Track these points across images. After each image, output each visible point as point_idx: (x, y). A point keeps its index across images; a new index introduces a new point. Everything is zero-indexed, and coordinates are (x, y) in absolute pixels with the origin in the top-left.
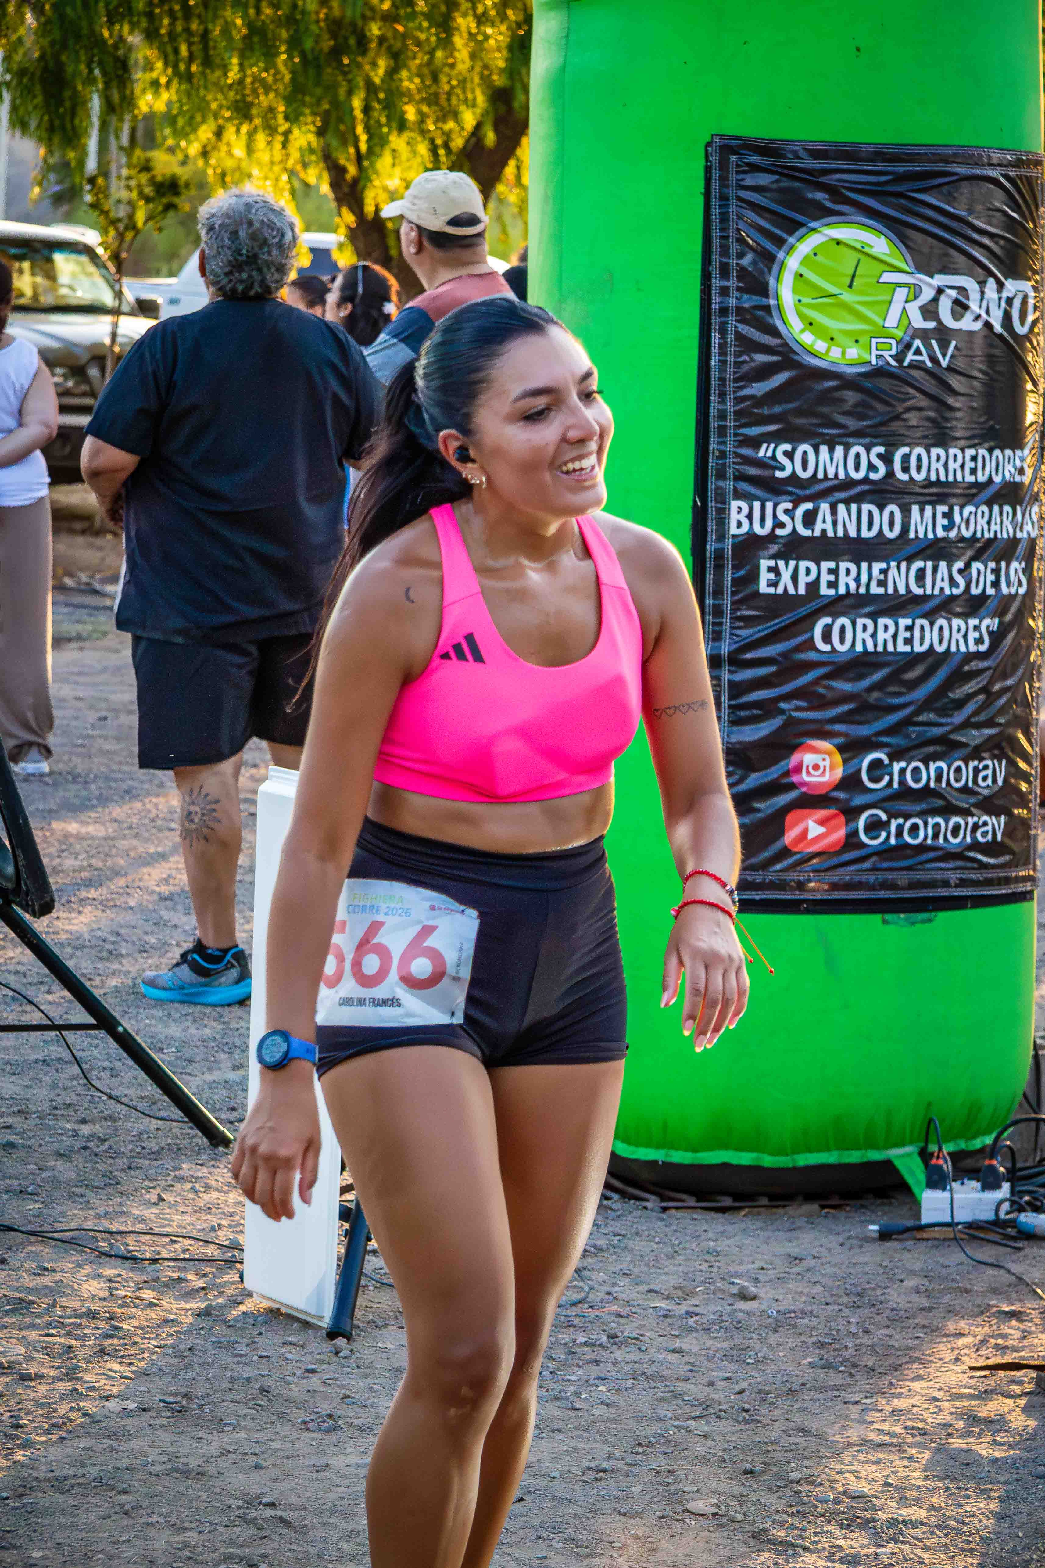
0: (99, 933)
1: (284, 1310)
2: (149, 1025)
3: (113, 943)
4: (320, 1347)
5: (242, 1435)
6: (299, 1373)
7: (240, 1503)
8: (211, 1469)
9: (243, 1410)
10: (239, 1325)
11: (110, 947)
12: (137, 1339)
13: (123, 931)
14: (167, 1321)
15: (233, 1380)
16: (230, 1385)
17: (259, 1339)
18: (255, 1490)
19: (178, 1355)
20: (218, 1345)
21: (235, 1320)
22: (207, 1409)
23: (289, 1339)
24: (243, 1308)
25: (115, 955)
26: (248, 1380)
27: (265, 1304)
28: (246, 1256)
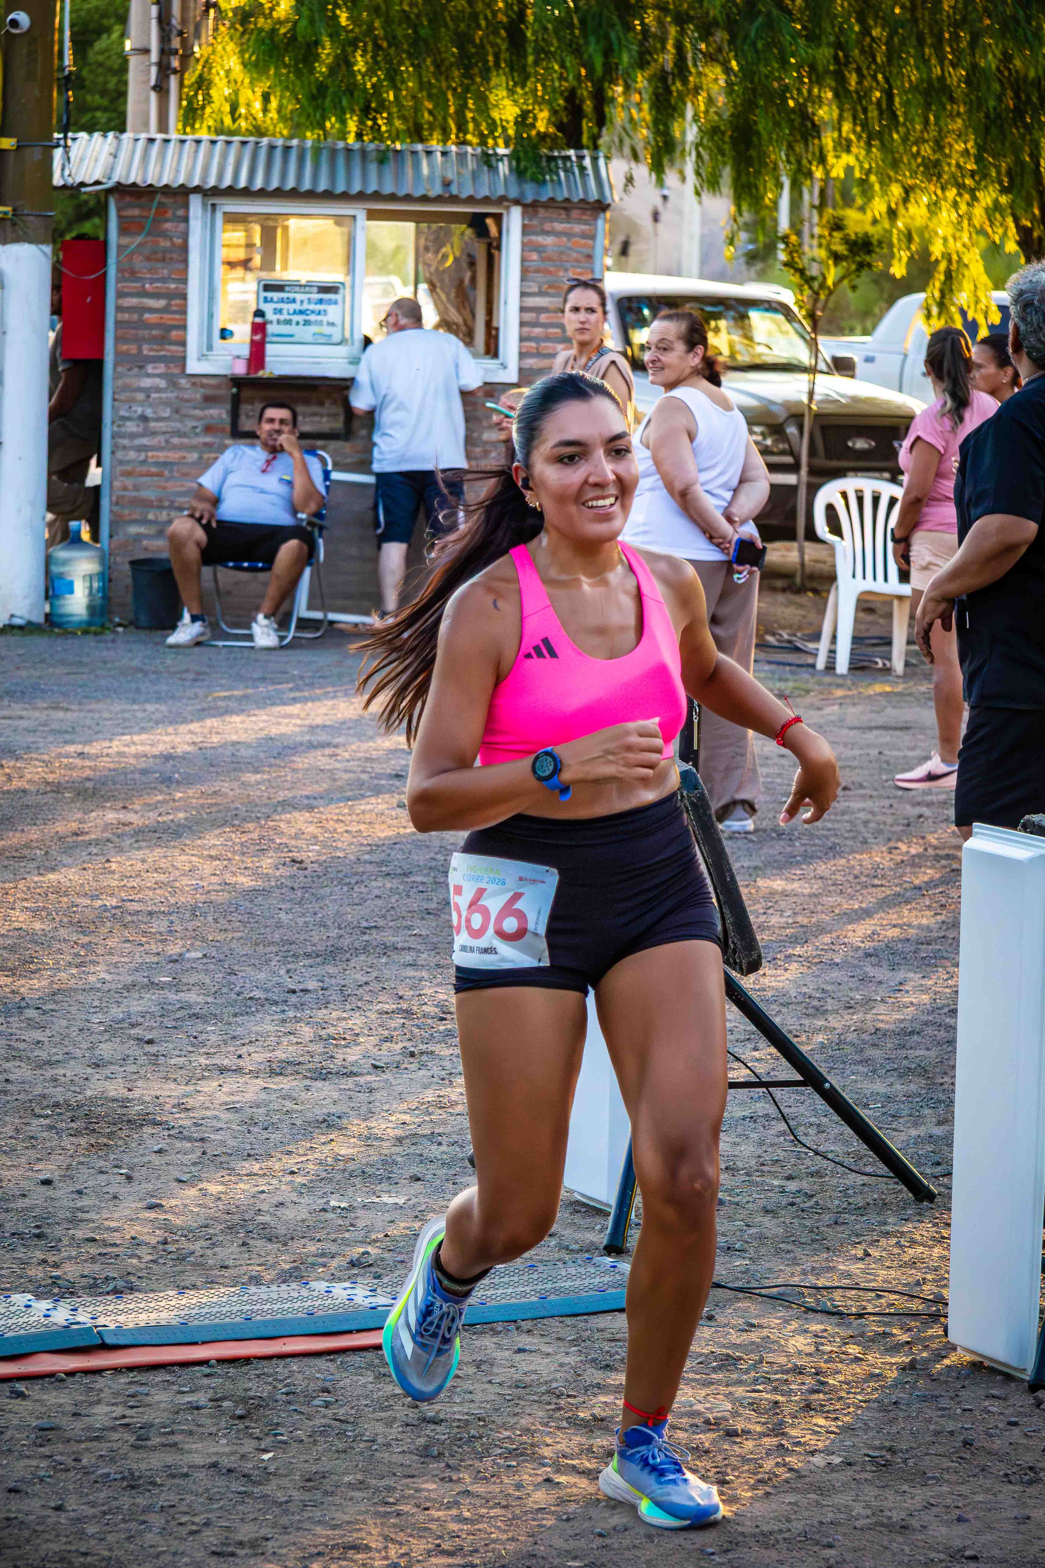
0: (805, 990)
1: (987, 1363)
2: (856, 1081)
3: (819, 1000)
4: (1022, 1400)
5: (945, 1489)
6: (1000, 1425)
7: (942, 1556)
8: (915, 1523)
9: (946, 1463)
10: (942, 1378)
11: (815, 1003)
12: (844, 1394)
13: (829, 988)
14: (872, 1376)
15: (937, 1433)
16: (934, 1439)
17: (962, 1393)
18: (958, 1543)
19: (883, 1408)
20: (924, 1399)
21: (940, 1373)
22: (911, 1462)
23: (993, 1392)
24: (947, 1362)
25: (820, 1012)
26: (952, 1433)
27: (968, 1358)
28: (950, 1310)
